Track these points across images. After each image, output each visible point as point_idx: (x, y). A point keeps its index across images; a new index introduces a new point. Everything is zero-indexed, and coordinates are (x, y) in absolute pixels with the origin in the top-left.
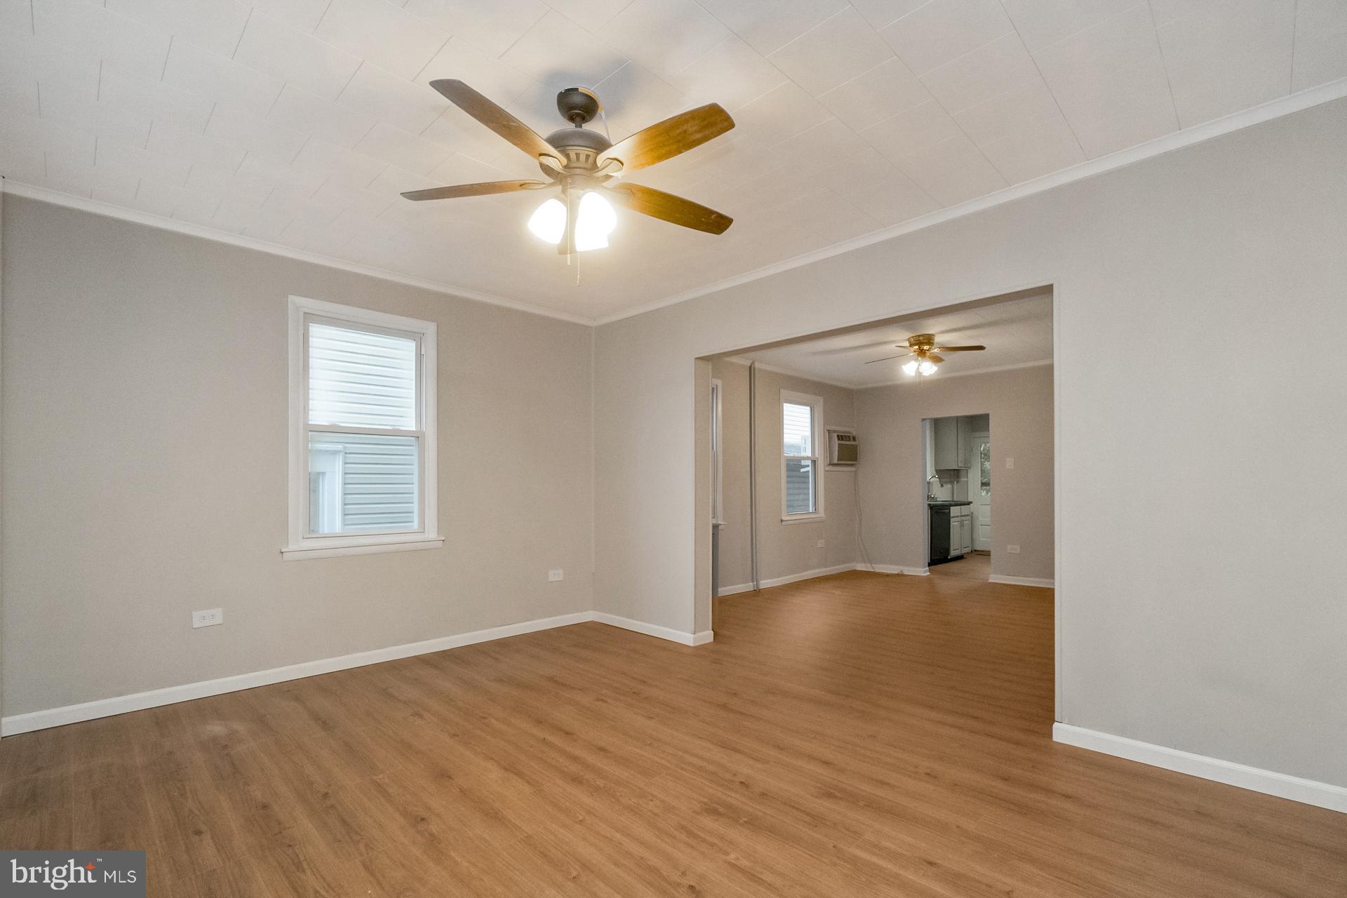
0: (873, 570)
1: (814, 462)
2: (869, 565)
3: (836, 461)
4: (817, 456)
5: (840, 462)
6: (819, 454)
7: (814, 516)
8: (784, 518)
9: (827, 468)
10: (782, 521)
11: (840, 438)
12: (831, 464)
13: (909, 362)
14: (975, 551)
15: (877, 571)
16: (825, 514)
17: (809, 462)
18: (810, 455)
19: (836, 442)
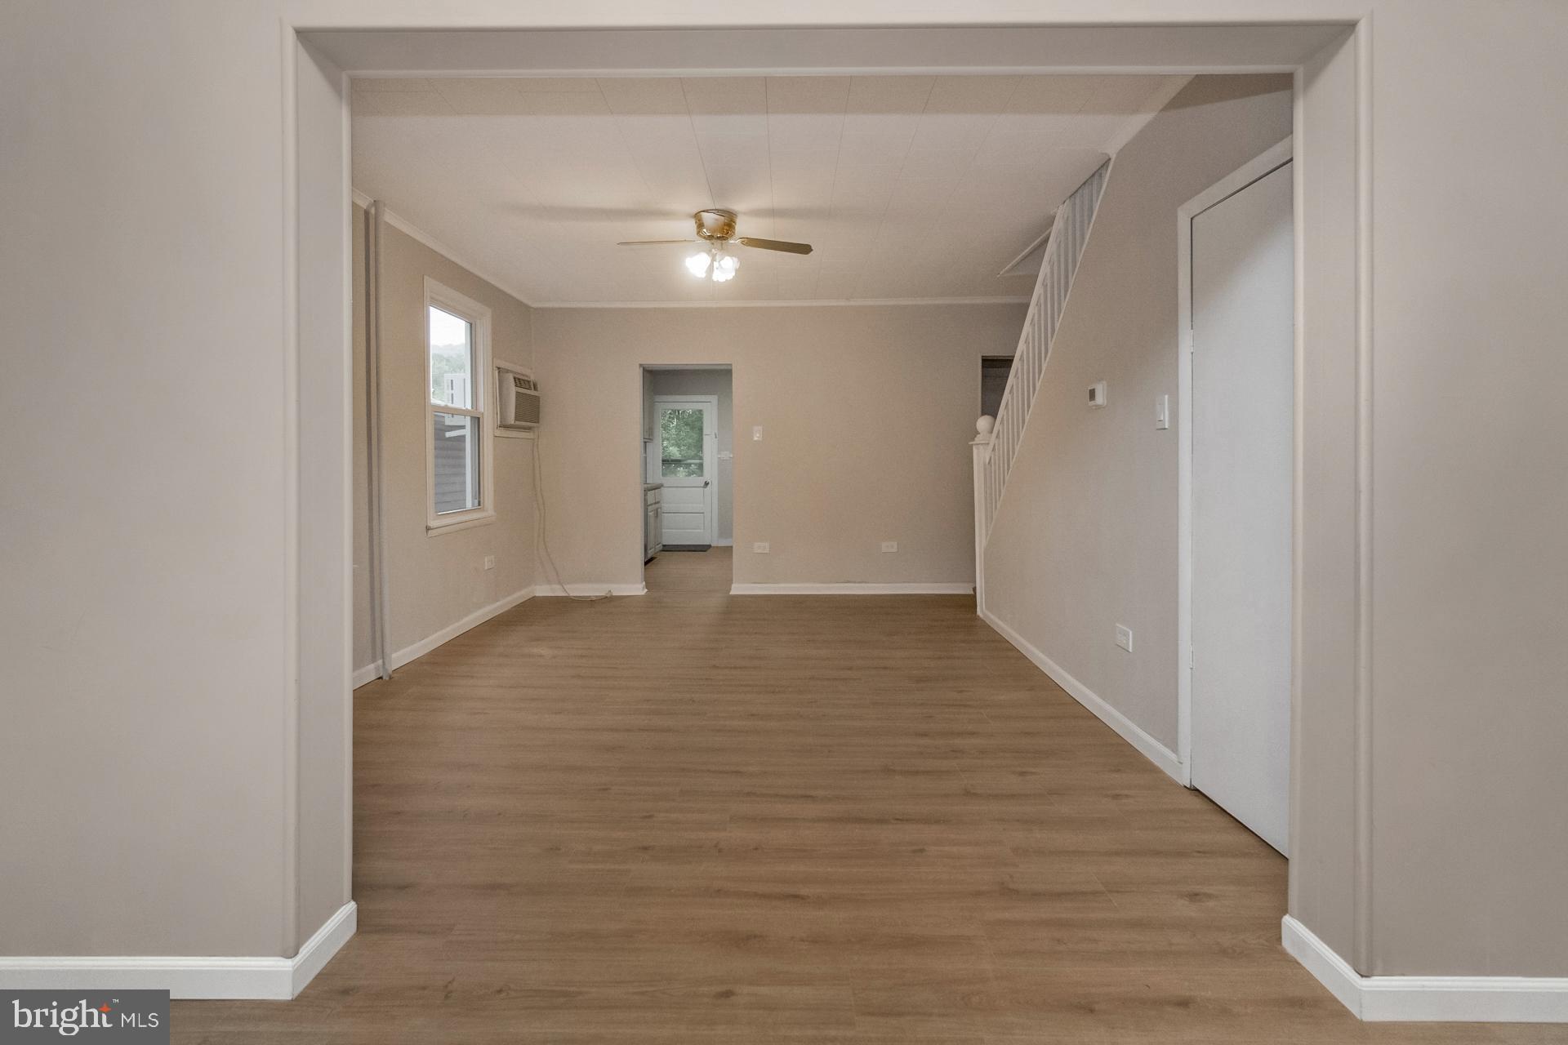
0: (566, 595)
1: (477, 421)
2: (558, 587)
3: (511, 420)
4: (481, 409)
5: (517, 423)
6: (486, 408)
7: (475, 516)
8: (432, 524)
9: (498, 433)
10: (428, 529)
11: (519, 382)
12: (504, 426)
13: (698, 252)
14: (667, 549)
15: (572, 594)
16: (495, 511)
17: (467, 422)
18: (469, 407)
19: (512, 390)
